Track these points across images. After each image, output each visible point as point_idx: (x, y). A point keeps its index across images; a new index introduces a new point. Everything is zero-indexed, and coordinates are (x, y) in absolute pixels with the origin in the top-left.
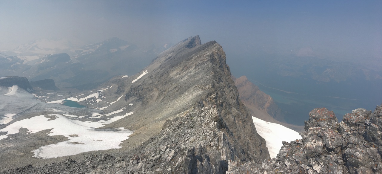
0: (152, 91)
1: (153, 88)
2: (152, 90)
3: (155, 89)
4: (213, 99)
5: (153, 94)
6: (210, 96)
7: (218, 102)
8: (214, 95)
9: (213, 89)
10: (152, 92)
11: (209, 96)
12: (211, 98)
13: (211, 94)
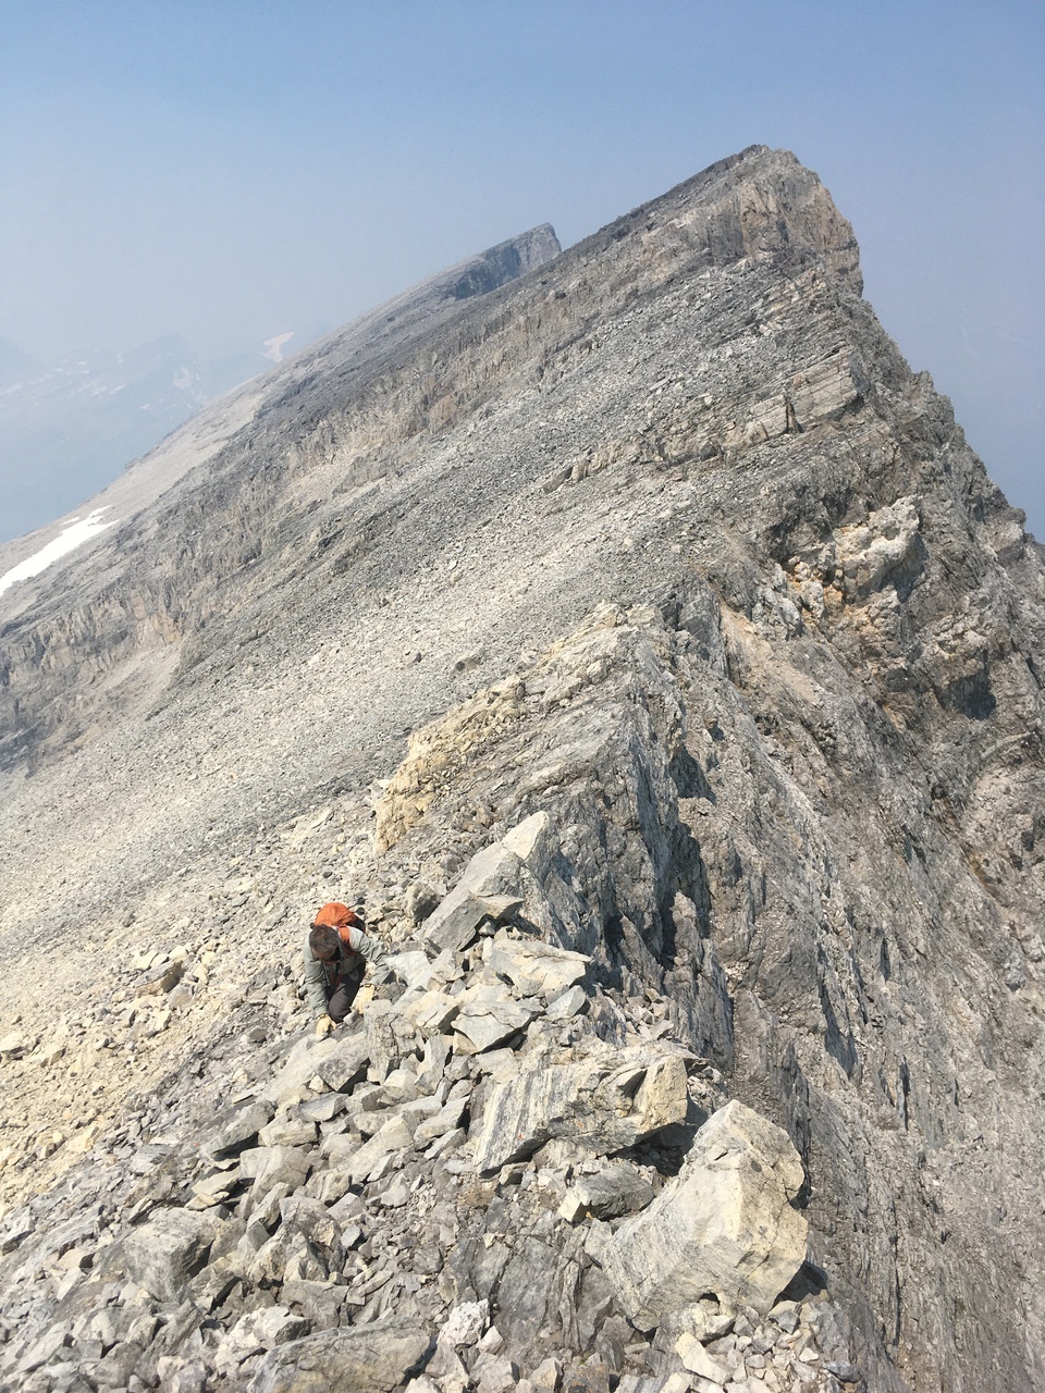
0: (121, 648)
1: (131, 616)
2: (123, 635)
3: (147, 628)
4: (865, 592)
5: (133, 677)
6: (825, 532)
7: (931, 649)
8: (890, 532)
9: (872, 432)
10: (127, 655)
11: (803, 538)
12: (827, 578)
13: (840, 507)
